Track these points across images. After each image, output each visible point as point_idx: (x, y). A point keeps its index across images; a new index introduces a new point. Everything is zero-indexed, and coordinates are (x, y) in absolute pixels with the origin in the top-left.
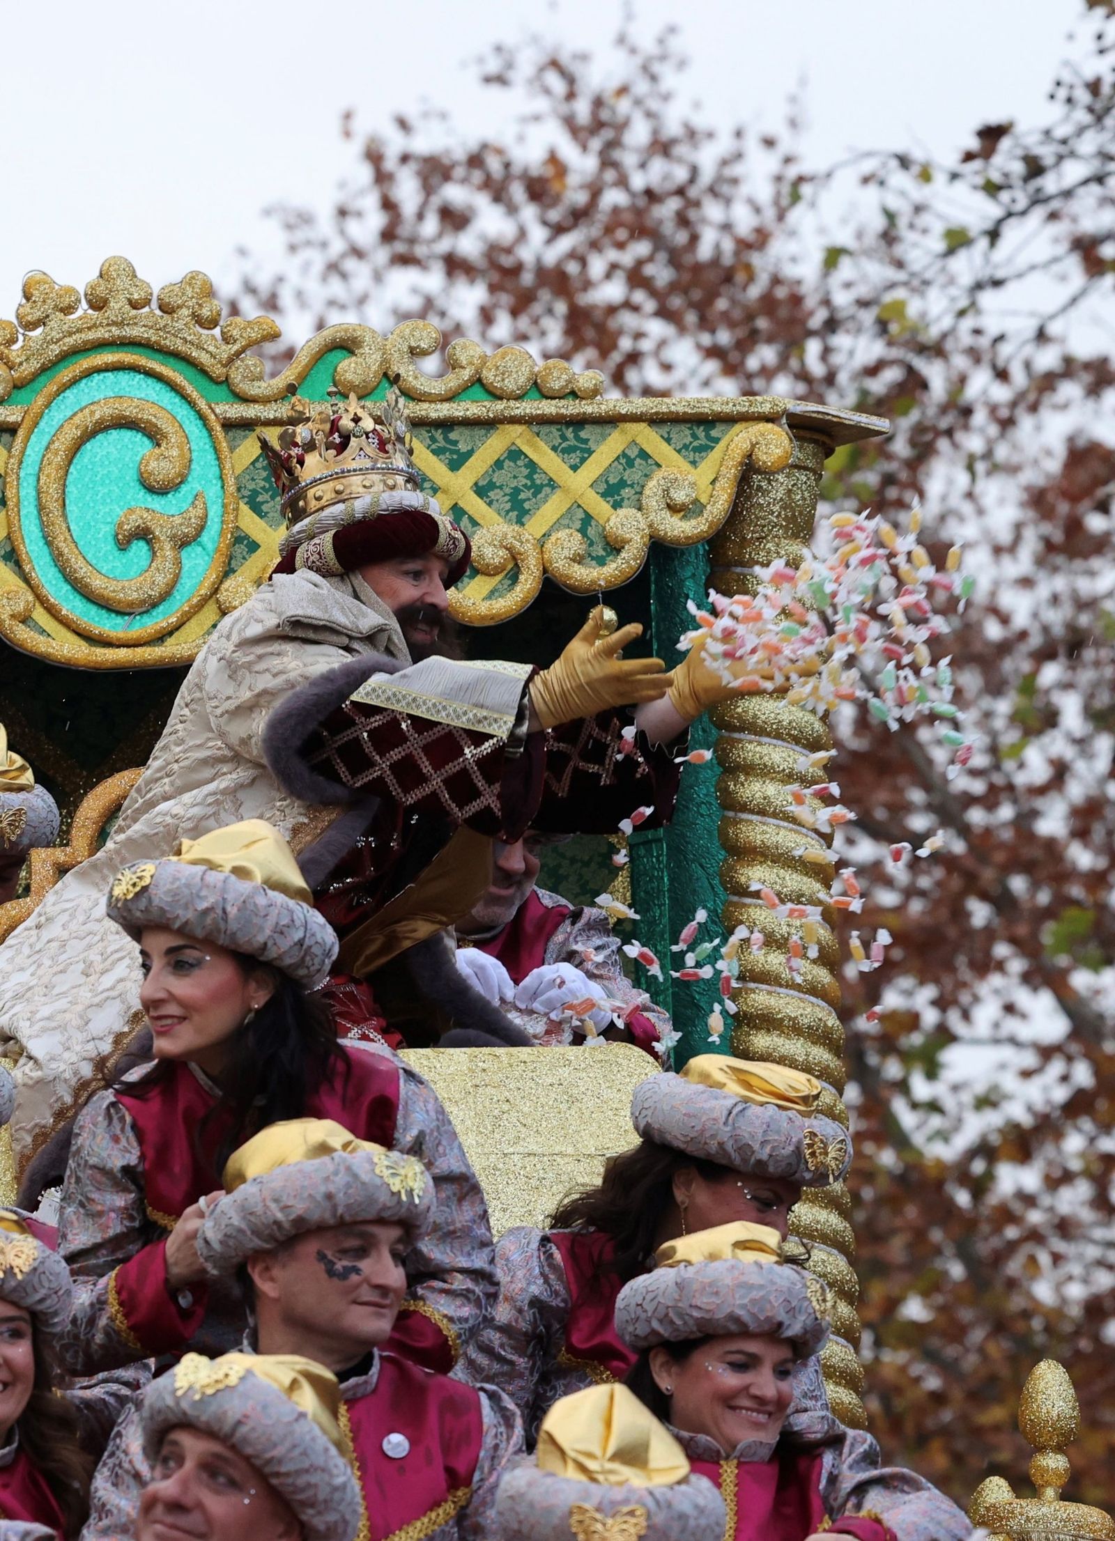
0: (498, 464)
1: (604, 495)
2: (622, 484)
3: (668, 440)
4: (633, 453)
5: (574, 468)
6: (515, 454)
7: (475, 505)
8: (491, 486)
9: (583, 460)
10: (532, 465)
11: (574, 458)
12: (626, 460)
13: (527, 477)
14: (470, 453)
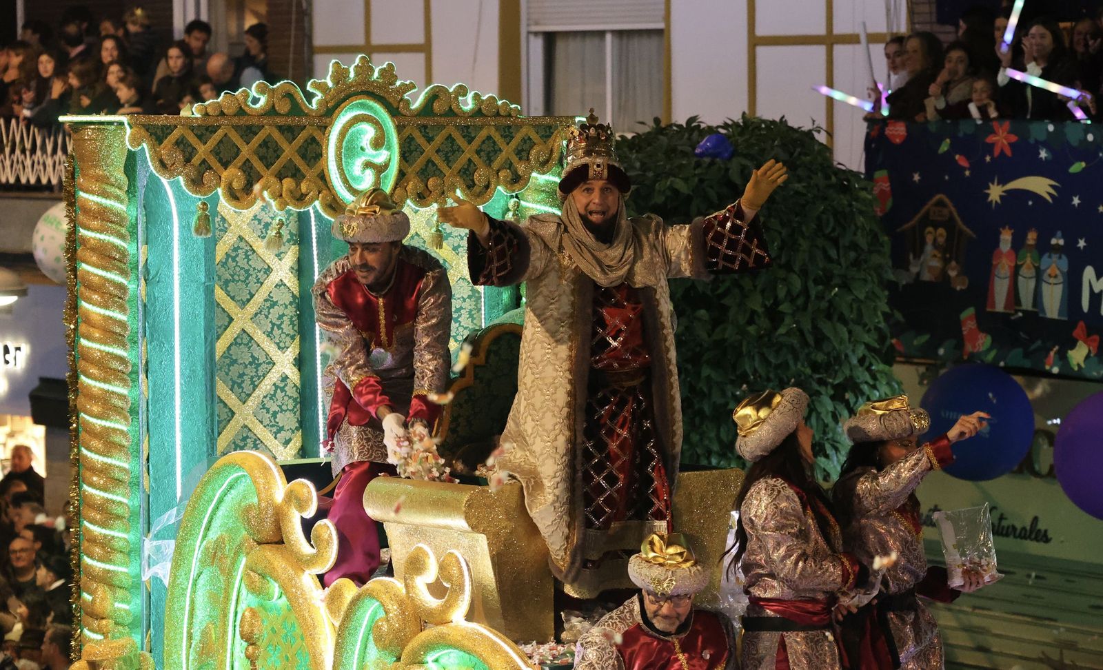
0: (483, 142)
1: (516, 155)
2: (522, 150)
3: (537, 133)
4: (526, 138)
5: (508, 144)
6: (489, 138)
7: (475, 158)
8: (481, 150)
9: (511, 141)
10: (494, 142)
11: (508, 139)
12: (524, 141)
13: (493, 147)
14: (475, 137)
